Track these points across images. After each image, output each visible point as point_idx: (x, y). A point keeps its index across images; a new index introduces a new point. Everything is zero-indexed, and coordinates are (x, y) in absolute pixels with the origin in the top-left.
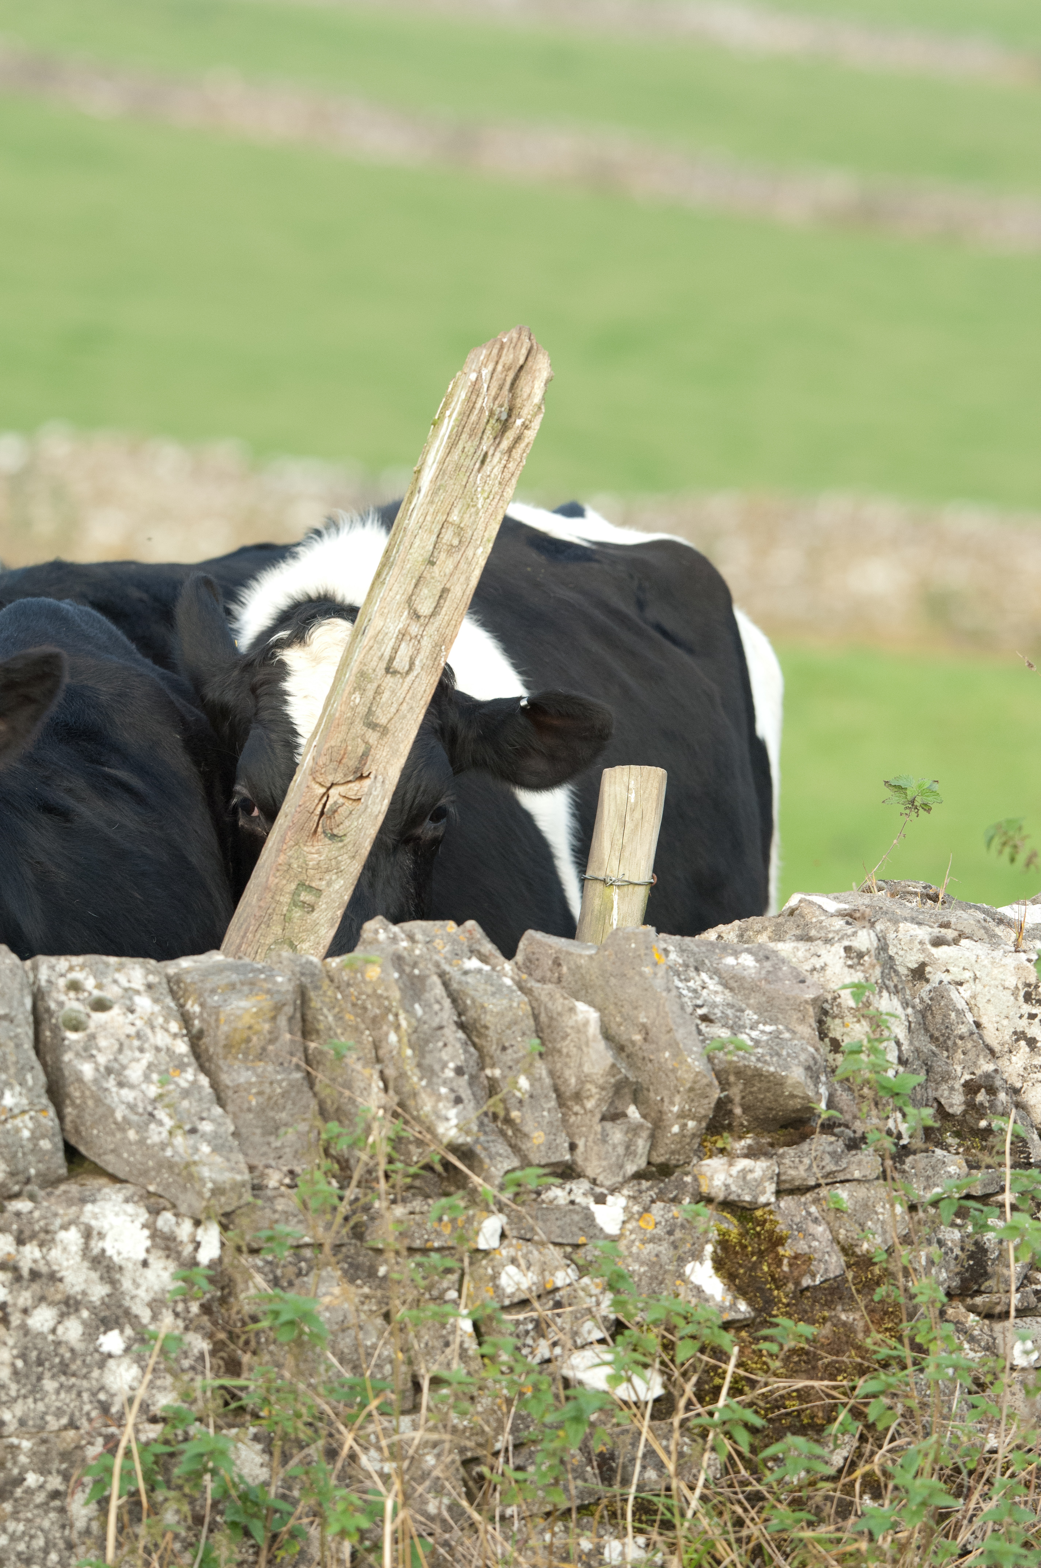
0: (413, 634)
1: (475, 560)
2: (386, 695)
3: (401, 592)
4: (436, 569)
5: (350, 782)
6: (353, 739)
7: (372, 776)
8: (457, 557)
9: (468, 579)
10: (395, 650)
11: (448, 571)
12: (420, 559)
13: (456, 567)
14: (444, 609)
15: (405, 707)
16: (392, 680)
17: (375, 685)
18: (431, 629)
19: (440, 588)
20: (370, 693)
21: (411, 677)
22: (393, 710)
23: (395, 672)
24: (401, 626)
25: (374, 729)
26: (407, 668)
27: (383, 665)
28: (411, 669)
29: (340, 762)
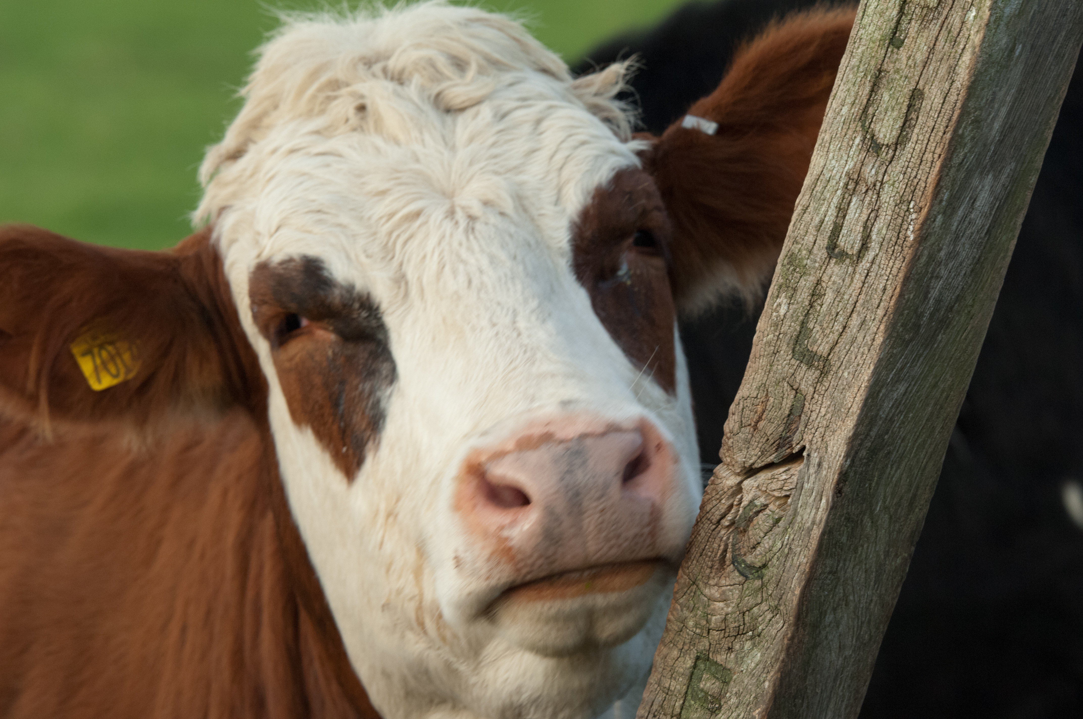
0: (871, 180)
1: (965, 32)
2: (829, 297)
3: (849, 100)
4: (903, 54)
5: (770, 466)
6: (777, 383)
7: (805, 454)
8: (934, 28)
9: (952, 70)
10: (842, 211)
11: (920, 57)
12: (877, 35)
13: (932, 50)
14: (916, 130)
15: (855, 321)
16: (836, 269)
17: (812, 279)
18: (896, 168)
19: (907, 91)
20: (803, 296)
21: (864, 264)
22: (838, 327)
23: (842, 256)
24: (850, 165)
25: (810, 365)
26: (857, 246)
27: (823, 241)
28: (864, 247)
29: (755, 428)
